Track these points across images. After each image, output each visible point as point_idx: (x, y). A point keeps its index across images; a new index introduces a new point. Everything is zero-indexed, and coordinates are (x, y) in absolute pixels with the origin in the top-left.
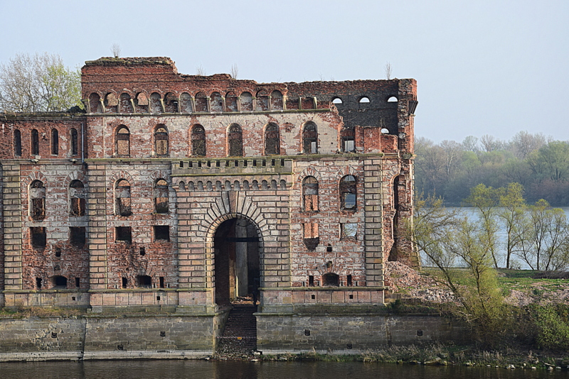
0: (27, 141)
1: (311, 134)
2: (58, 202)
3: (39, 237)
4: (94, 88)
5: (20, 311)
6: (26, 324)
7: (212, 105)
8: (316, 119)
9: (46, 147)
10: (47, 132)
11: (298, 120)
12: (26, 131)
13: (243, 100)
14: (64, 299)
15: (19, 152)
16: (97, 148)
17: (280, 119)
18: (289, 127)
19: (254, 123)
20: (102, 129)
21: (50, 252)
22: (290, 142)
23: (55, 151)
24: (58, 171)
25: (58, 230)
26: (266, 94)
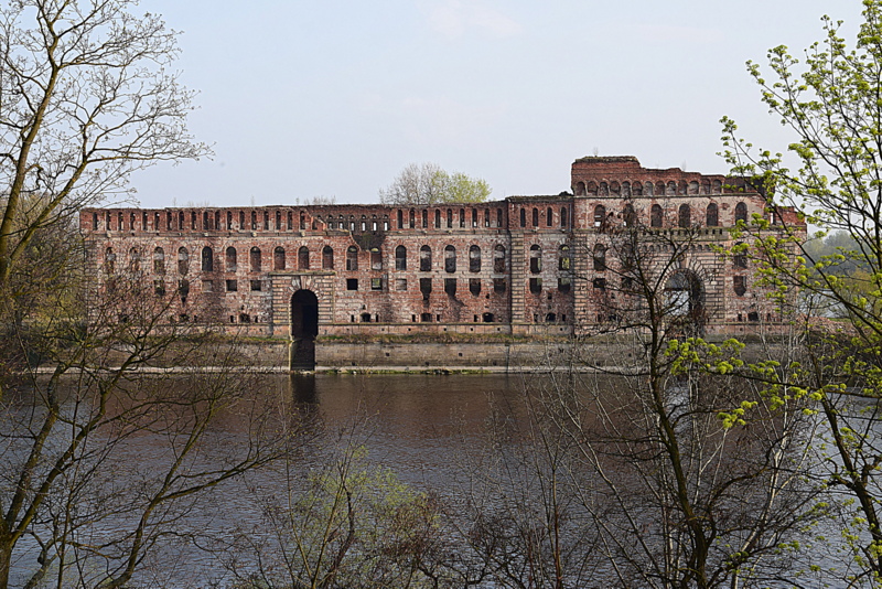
0: (529, 217)
1: (741, 211)
2: (549, 260)
3: (535, 286)
4: (580, 178)
5: (524, 338)
6: (529, 347)
7: (668, 191)
8: (746, 200)
9: (543, 221)
10: (543, 211)
11: (732, 201)
12: (529, 209)
13: (692, 186)
14: (554, 329)
15: (523, 225)
16: (582, 222)
17: (718, 201)
18: (725, 206)
19: (699, 204)
20: (586, 208)
21: (545, 296)
22: (726, 218)
23: (550, 224)
24: (551, 238)
25: (549, 281)
26: (710, 183)
